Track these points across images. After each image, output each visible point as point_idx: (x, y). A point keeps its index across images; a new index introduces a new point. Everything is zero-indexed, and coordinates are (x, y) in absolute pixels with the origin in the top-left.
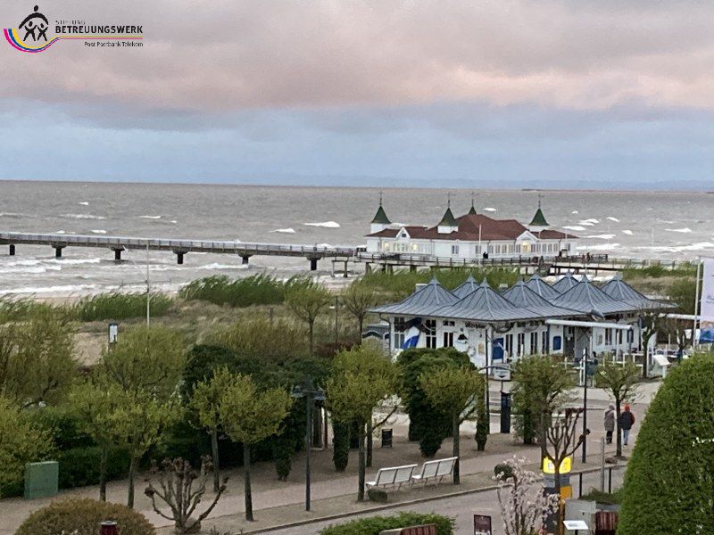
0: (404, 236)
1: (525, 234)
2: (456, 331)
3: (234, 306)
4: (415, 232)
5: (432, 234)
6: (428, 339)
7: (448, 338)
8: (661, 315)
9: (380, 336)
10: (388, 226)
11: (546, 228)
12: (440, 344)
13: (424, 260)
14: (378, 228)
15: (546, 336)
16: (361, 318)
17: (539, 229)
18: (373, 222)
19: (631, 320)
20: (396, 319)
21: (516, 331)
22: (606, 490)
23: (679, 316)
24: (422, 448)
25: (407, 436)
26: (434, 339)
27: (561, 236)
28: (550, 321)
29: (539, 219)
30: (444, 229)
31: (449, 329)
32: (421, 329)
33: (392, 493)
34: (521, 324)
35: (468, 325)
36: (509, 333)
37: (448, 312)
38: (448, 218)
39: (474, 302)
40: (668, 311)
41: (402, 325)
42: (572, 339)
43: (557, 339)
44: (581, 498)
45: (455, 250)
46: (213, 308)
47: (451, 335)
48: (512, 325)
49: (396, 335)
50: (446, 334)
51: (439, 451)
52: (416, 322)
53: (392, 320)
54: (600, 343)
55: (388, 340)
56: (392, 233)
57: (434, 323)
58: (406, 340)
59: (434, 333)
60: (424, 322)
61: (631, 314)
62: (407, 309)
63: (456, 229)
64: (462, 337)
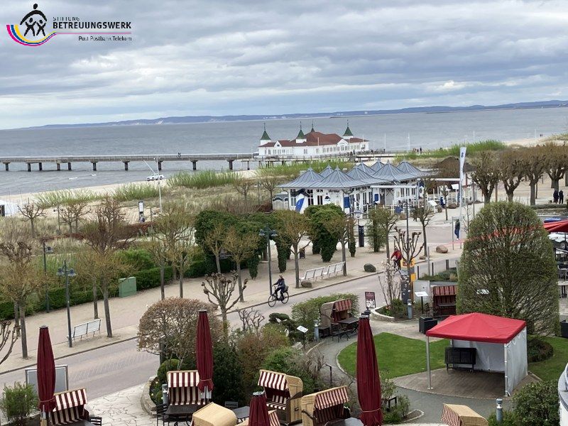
0: (278, 145)
1: (342, 141)
2: (324, 194)
3: (198, 188)
4: (285, 143)
5: (293, 144)
6: (309, 200)
7: (320, 199)
8: (432, 179)
9: (281, 200)
10: (270, 141)
11: (352, 137)
12: (316, 203)
13: (290, 157)
14: (264, 142)
15: (371, 194)
16: (271, 191)
17: (349, 138)
18: (262, 139)
19: (414, 183)
20: (291, 190)
21: (355, 193)
22: (431, 274)
23: (441, 179)
24: (323, 258)
25: (312, 252)
26: (312, 200)
27: (360, 141)
28: (372, 186)
29: (348, 132)
30: (299, 141)
31: (320, 194)
32: (305, 194)
33: (314, 283)
34: (358, 189)
35: (330, 191)
36: (352, 194)
37: (319, 185)
38: (301, 135)
39: (332, 179)
40: (434, 177)
41: (294, 194)
42: (384, 195)
43: (377, 195)
44: (419, 279)
45: (305, 152)
46: (188, 190)
47: (321, 197)
48: (353, 189)
49: (292, 199)
50: (318, 197)
51: (332, 259)
52: (302, 191)
53: (289, 191)
54: (398, 196)
55: (287, 202)
56: (272, 145)
57: (312, 191)
58: (297, 200)
59: (312, 196)
60: (306, 191)
61: (413, 180)
62: (297, 185)
63: (305, 140)
64: (327, 198)
